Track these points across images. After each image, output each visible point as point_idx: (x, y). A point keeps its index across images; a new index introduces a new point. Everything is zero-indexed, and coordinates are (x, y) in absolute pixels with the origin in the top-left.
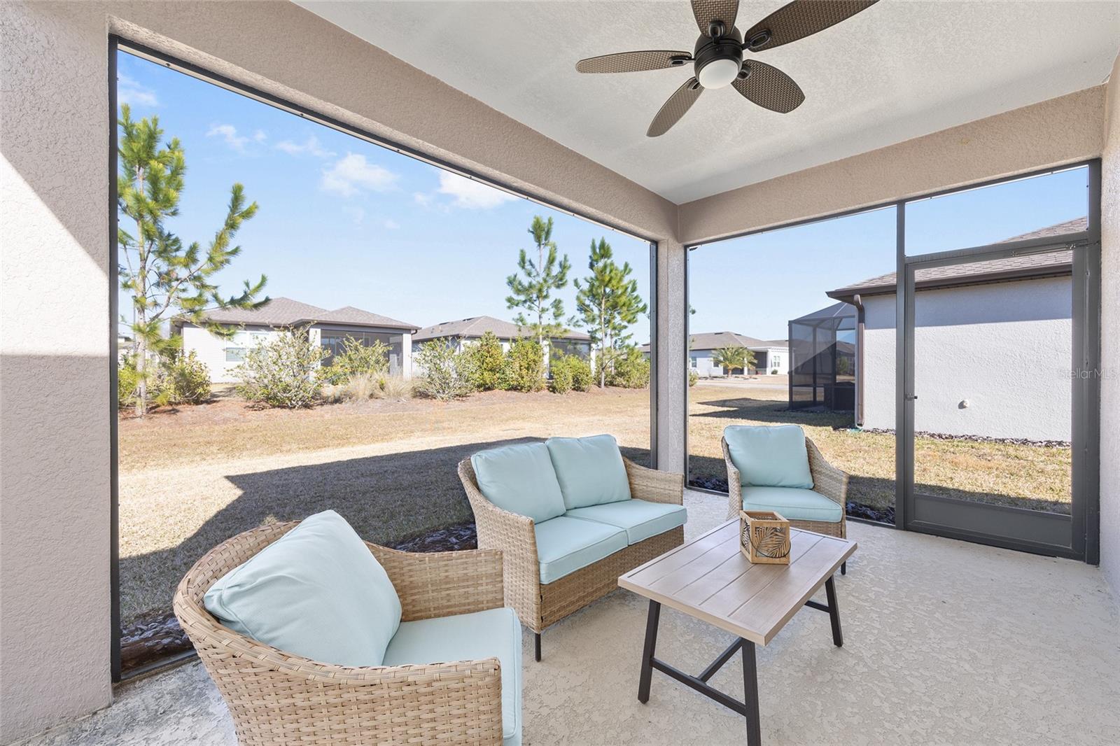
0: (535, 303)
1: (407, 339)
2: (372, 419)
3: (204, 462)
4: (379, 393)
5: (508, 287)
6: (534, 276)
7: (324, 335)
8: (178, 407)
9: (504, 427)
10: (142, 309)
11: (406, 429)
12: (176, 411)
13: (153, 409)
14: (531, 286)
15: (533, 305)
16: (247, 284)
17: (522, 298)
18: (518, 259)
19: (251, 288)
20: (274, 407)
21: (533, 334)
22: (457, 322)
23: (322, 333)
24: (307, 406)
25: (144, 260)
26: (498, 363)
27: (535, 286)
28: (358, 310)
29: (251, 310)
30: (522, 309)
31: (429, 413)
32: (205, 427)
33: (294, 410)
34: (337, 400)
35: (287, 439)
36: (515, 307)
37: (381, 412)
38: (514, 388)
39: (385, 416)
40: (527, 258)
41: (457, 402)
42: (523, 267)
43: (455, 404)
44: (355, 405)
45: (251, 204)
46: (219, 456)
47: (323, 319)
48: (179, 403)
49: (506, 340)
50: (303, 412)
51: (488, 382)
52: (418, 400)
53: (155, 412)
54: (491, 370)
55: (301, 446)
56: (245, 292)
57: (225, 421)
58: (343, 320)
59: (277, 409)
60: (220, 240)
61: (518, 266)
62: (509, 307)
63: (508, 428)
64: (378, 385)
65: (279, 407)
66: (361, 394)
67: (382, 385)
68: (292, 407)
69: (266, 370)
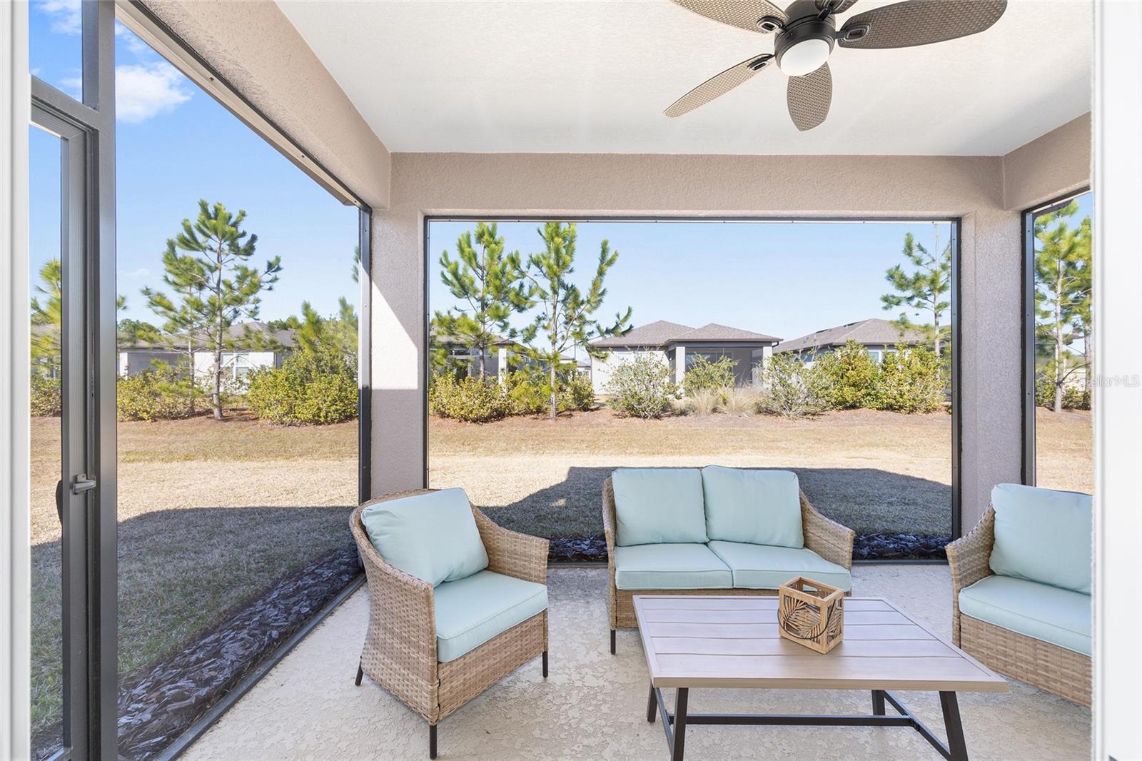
0: (929, 298)
1: (767, 352)
2: (708, 432)
3: (575, 455)
4: (721, 408)
5: (889, 282)
6: (927, 264)
7: (688, 352)
8: (573, 413)
9: (853, 454)
10: (554, 343)
11: (737, 445)
12: (571, 415)
13: (559, 414)
14: (918, 278)
15: (925, 301)
16: (618, 316)
17: (909, 293)
18: (902, 245)
19: (621, 319)
20: (633, 416)
21: (922, 338)
22: (837, 329)
23: (686, 351)
24: (657, 417)
25: (555, 307)
26: (862, 377)
27: (924, 278)
28: (720, 326)
29: (620, 336)
30: (908, 310)
31: (768, 431)
32: (585, 429)
33: (647, 420)
34: (683, 413)
35: (634, 444)
36: (895, 307)
37: (719, 426)
38: (890, 407)
39: (721, 431)
40: (915, 243)
41: (805, 421)
42: (910, 255)
43: (804, 423)
44: (697, 418)
45: (613, 253)
46: (586, 451)
47: (687, 338)
48: (574, 410)
49: (880, 346)
50: (653, 421)
51: (848, 399)
52: (761, 417)
53: (560, 416)
54: (854, 385)
55: (641, 451)
56: (617, 323)
57: (598, 425)
58: (705, 338)
59: (635, 418)
60: (595, 285)
61: (903, 254)
62: (885, 308)
63: (857, 455)
64: (721, 400)
65: (636, 416)
66: (703, 408)
67: (724, 400)
68: (645, 417)
69: (626, 385)
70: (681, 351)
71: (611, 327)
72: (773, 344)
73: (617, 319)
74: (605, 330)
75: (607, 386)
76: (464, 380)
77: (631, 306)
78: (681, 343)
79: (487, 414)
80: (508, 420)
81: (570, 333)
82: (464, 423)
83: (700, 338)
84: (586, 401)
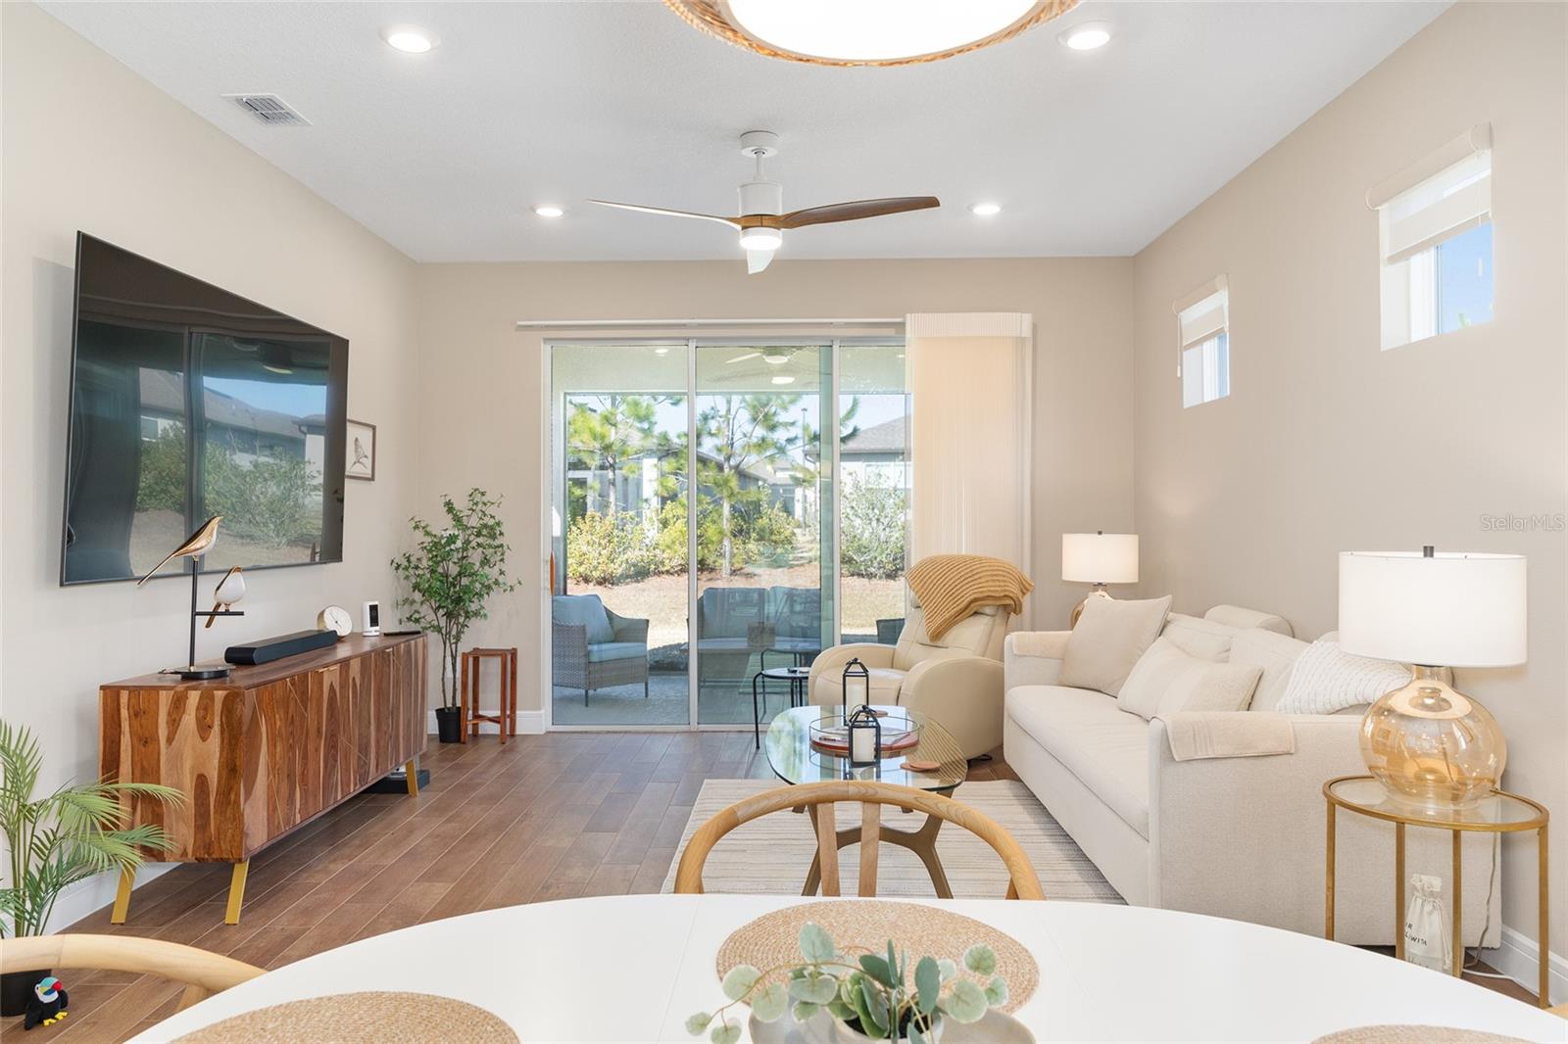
24: (888, 576)
33: (874, 581)
50: (882, 582)
68: (871, 576)
76: (584, 518)
79: (620, 571)
80: (653, 581)
82: (582, 584)
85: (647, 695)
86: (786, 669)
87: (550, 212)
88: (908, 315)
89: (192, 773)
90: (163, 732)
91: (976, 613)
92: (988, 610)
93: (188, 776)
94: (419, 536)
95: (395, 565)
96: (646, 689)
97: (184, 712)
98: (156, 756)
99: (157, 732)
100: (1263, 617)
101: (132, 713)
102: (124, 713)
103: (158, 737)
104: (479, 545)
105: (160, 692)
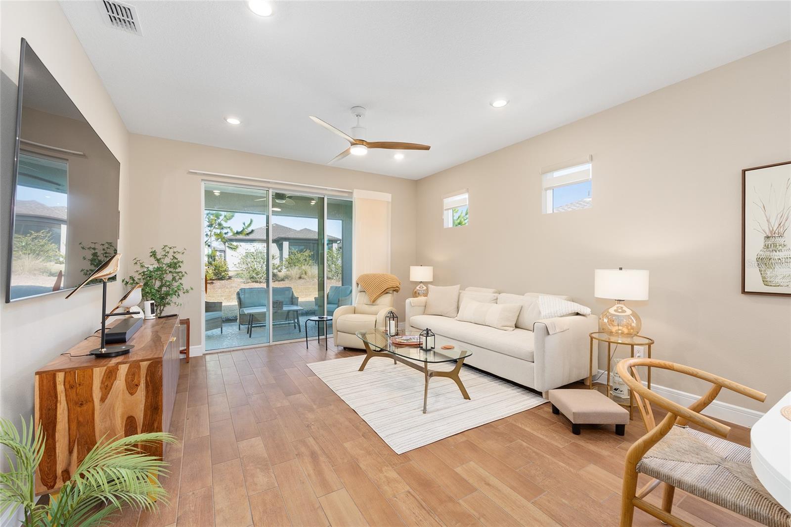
12: (214, 283)
19: (246, 226)
23: (289, 244)
29: (246, 235)
47: (290, 236)
48: (215, 280)
56: (242, 229)
64: (304, 272)
65: (255, 282)
66: (294, 277)
67: (305, 272)
69: (249, 265)
70: (286, 245)
71: (240, 230)
72: (338, 242)
73: (243, 225)
74: (235, 232)
75: (238, 265)
77: (252, 219)
78: (286, 239)
81: (213, 233)
83: (297, 237)
84: (223, 274)
85: (222, 333)
86: (317, 317)
87: (233, 121)
88: (355, 190)
89: (122, 418)
90: (97, 394)
91: (387, 293)
92: (391, 292)
93: (119, 419)
94: (138, 267)
95: (125, 282)
96: (222, 330)
97: (115, 379)
98: (90, 412)
99: (91, 396)
100: (494, 290)
101: (68, 387)
102: (60, 388)
103: (93, 400)
104: (170, 272)
105: (94, 369)
